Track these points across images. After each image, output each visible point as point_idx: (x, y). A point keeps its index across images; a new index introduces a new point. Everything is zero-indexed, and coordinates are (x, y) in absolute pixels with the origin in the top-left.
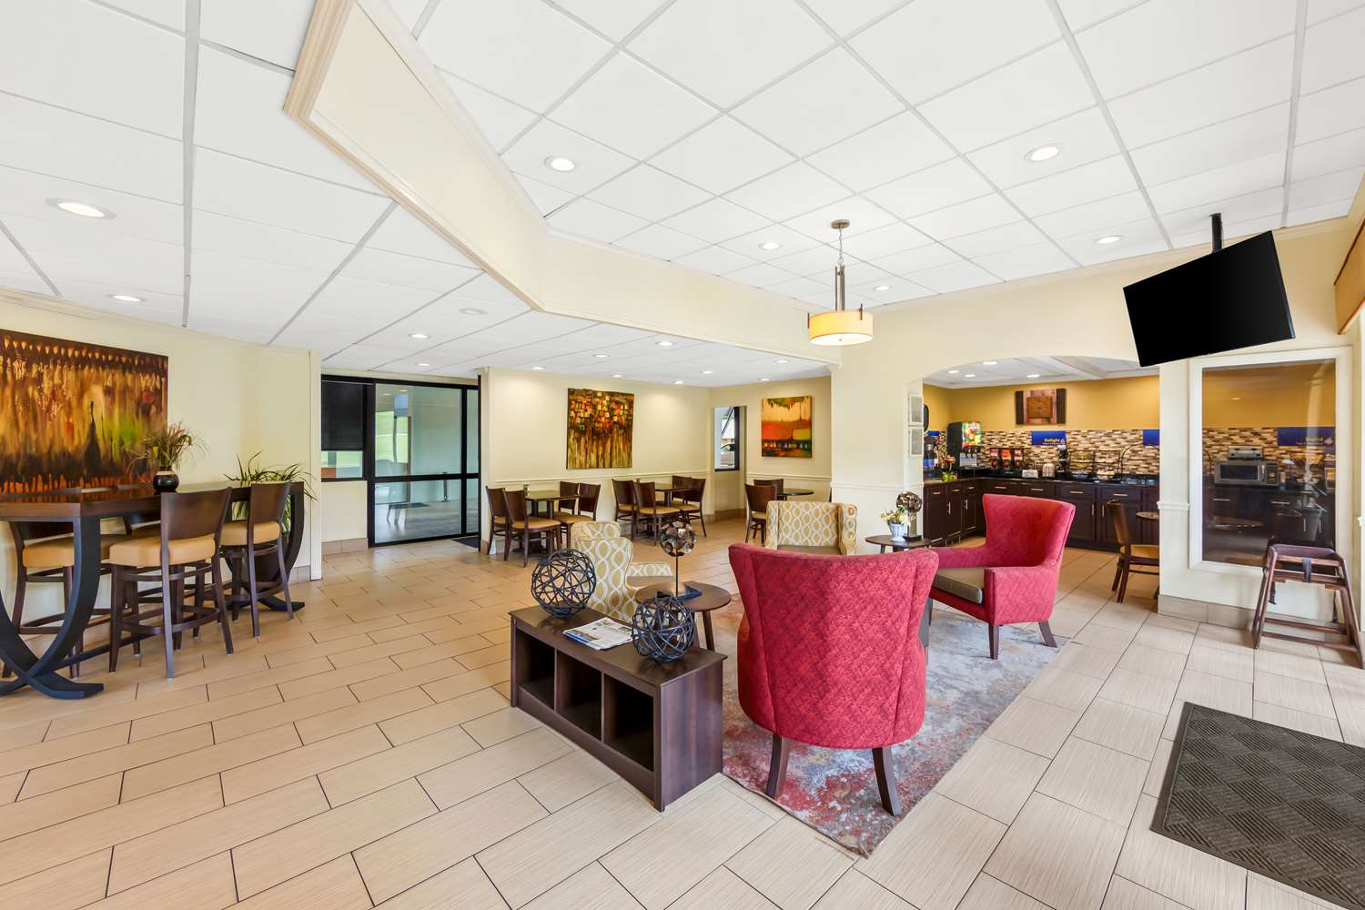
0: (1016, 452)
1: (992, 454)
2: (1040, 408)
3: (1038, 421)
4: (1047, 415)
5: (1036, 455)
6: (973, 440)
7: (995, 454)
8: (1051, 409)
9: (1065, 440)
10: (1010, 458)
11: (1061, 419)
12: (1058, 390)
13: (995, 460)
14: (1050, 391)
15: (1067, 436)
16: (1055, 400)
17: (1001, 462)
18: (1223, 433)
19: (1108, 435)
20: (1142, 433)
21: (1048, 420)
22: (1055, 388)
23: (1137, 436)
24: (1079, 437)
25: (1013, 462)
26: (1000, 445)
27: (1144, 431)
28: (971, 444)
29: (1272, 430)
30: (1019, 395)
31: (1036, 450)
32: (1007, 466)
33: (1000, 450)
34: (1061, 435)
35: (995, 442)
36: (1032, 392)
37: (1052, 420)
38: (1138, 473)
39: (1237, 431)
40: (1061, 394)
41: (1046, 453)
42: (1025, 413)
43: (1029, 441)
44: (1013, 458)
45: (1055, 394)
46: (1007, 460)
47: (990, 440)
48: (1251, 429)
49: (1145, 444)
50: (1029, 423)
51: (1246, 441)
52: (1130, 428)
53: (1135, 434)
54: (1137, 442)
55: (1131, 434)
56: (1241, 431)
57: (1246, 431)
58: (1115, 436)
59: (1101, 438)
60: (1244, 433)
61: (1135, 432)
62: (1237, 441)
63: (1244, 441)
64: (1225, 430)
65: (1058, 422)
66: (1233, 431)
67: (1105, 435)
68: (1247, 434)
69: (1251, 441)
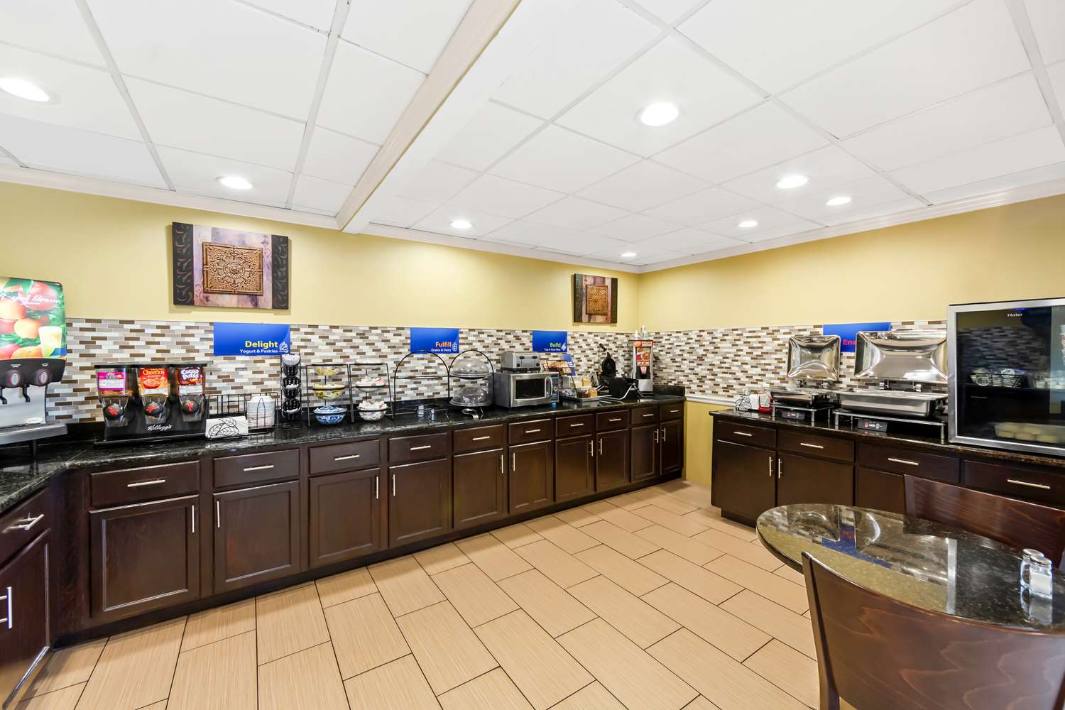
0: (185, 374)
1: (104, 384)
2: (235, 272)
3: (231, 300)
4: (251, 288)
5: (226, 379)
7: (117, 383)
8: (261, 277)
9: (289, 344)
10: (164, 390)
11: (281, 301)
12: (274, 237)
13: (114, 399)
14: (257, 238)
15: (293, 335)
16: (268, 259)
17: (135, 405)
18: (492, 336)
19: (362, 335)
20: (409, 332)
21: (254, 299)
22: (271, 232)
23: (403, 338)
24: (315, 339)
25: (173, 401)
26: (124, 357)
27: (411, 329)
29: (529, 335)
30: (180, 234)
31: (224, 365)
32: (155, 414)
33: (133, 372)
34: (281, 334)
35: (108, 350)
36: (215, 232)
37: (261, 300)
38: (404, 399)
39: (503, 334)
40: (281, 247)
41: (249, 373)
42: (198, 279)
43: (207, 346)
44: (174, 387)
45: (270, 247)
46: (153, 398)
47: (91, 343)
48: (513, 331)
49: (414, 350)
50: (206, 304)
51: (511, 347)
52: (392, 324)
53: (400, 335)
54: (404, 348)
55: (395, 335)
56: (506, 334)
57: (510, 334)
58: (372, 338)
59: (351, 341)
60: (508, 336)
61: (400, 332)
62: (503, 347)
63: (508, 347)
64: (494, 332)
65: (274, 307)
66: (500, 334)
67: (357, 334)
68: (511, 337)
69: (514, 347)
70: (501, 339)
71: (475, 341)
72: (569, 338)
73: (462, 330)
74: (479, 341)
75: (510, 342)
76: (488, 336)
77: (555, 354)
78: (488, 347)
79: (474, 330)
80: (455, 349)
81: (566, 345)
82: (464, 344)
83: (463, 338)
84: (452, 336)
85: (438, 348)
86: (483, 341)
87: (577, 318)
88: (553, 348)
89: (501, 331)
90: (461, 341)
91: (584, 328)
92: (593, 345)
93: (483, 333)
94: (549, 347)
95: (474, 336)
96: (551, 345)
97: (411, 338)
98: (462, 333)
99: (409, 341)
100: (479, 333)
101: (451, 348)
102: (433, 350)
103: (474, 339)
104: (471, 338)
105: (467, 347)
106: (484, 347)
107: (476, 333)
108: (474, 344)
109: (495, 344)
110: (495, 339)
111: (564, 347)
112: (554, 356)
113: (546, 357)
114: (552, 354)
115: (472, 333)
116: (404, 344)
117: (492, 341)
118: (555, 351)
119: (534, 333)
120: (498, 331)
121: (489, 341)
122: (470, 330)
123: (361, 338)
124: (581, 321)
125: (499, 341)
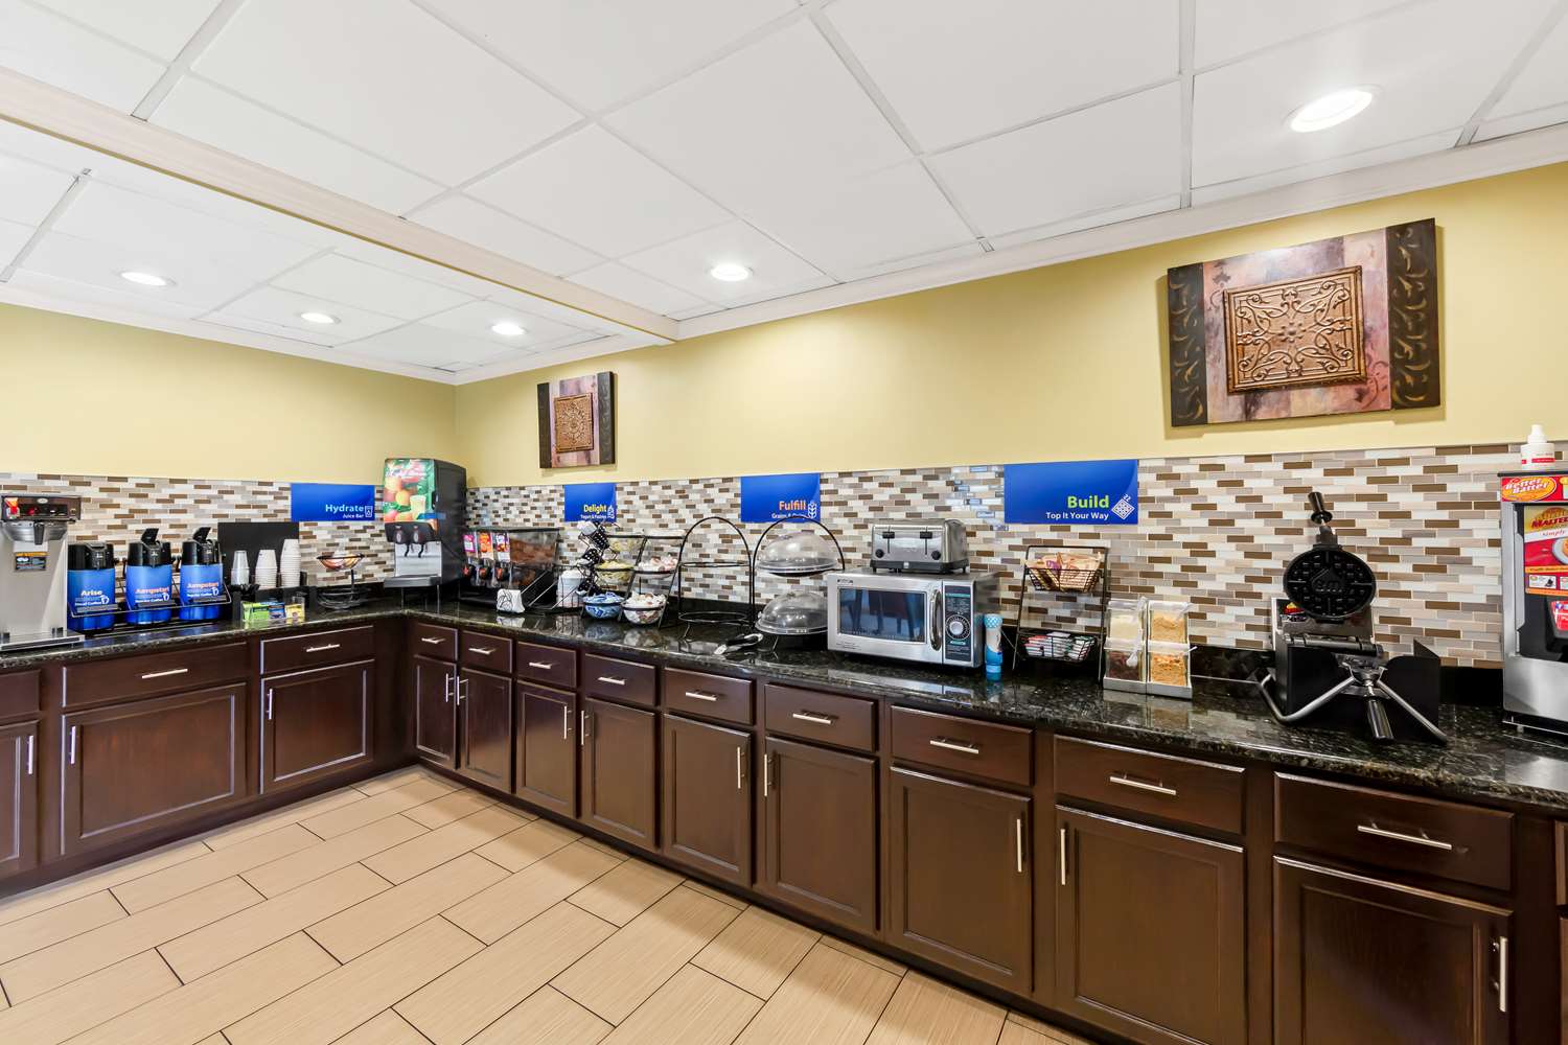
2: (575, 425)
3: (573, 457)
4: (587, 444)
6: (406, 508)
8: (594, 426)
9: (615, 507)
10: (490, 555)
11: (609, 457)
12: (600, 377)
14: (586, 378)
15: (618, 496)
16: (598, 403)
18: (891, 485)
19: (682, 494)
20: (738, 485)
21: (587, 456)
22: (596, 371)
24: (635, 500)
27: (743, 479)
28: (402, 517)
29: (991, 476)
30: (543, 390)
31: (571, 533)
34: (606, 495)
36: (562, 385)
37: (595, 455)
39: (918, 478)
40: (604, 385)
42: (553, 439)
43: (560, 511)
45: (599, 388)
48: (948, 470)
49: (747, 516)
50: (559, 464)
51: (938, 509)
52: (716, 473)
53: (727, 490)
54: (731, 512)
55: (721, 491)
56: (926, 478)
57: (936, 478)
58: (694, 497)
59: (669, 502)
60: (931, 483)
61: (727, 485)
62: (919, 510)
63: (932, 509)
64: (894, 476)
65: (601, 463)
66: (910, 478)
67: (677, 492)
68: (938, 485)
69: (948, 509)
70: (913, 491)
71: (852, 498)
72: (1144, 478)
73: (825, 477)
74: (861, 497)
75: (936, 496)
76: (881, 485)
77: (1089, 529)
78: (880, 509)
79: (849, 474)
80: (812, 514)
81: (1134, 502)
82: (830, 504)
83: (829, 492)
84: (808, 488)
85: (784, 512)
86: (870, 497)
87: (1187, 409)
88: (1078, 510)
89: (913, 472)
90: (824, 498)
91: (1225, 444)
92: (1275, 499)
93: (870, 479)
94: (1064, 508)
95: (851, 486)
96: (1072, 502)
97: (743, 495)
98: (826, 481)
99: (739, 501)
100: (861, 479)
101: (805, 512)
102: (774, 516)
103: (850, 492)
104: (844, 492)
105: (835, 509)
106: (871, 509)
107: (855, 480)
108: (850, 503)
109: (897, 503)
110: (896, 491)
111: (1123, 508)
112: (1083, 536)
113: (1054, 536)
114: (1076, 529)
115: (847, 480)
116: (732, 506)
117: (891, 497)
118: (1090, 521)
119: (1008, 472)
120: (904, 472)
121: (882, 496)
122: (842, 475)
123: (681, 497)
124: (1203, 421)
125: (908, 496)
